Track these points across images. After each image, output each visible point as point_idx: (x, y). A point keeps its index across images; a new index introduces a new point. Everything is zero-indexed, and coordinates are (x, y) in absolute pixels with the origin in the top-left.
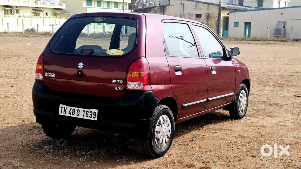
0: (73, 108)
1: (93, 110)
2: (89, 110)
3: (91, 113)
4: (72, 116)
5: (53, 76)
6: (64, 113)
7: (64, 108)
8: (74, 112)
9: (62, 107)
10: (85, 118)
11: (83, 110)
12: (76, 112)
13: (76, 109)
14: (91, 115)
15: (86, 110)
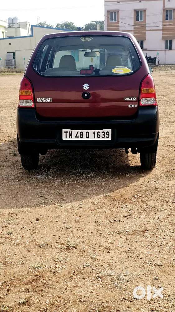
0: (80, 131)
1: (105, 131)
2: (101, 131)
3: (103, 133)
4: (80, 139)
5: (49, 101)
6: (69, 138)
7: (68, 132)
8: (82, 135)
9: (66, 132)
10: (97, 139)
11: (94, 132)
12: (84, 135)
13: (84, 132)
14: (103, 135)
15: (96, 131)
